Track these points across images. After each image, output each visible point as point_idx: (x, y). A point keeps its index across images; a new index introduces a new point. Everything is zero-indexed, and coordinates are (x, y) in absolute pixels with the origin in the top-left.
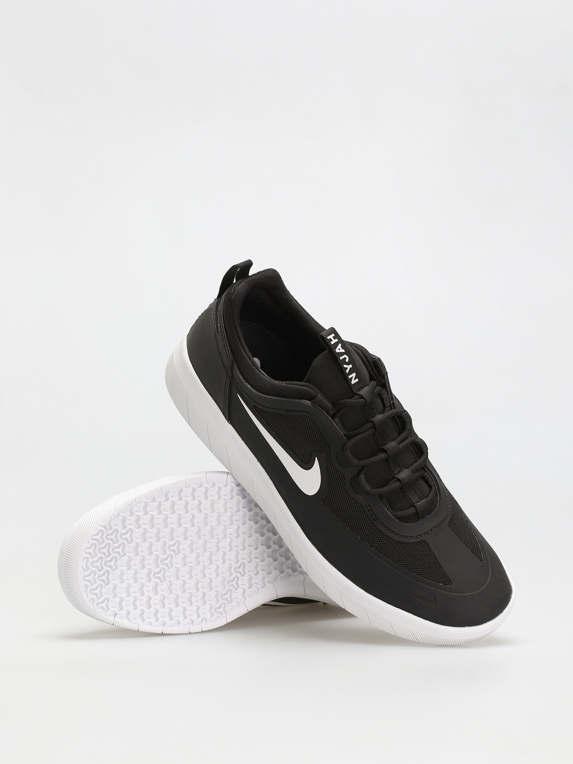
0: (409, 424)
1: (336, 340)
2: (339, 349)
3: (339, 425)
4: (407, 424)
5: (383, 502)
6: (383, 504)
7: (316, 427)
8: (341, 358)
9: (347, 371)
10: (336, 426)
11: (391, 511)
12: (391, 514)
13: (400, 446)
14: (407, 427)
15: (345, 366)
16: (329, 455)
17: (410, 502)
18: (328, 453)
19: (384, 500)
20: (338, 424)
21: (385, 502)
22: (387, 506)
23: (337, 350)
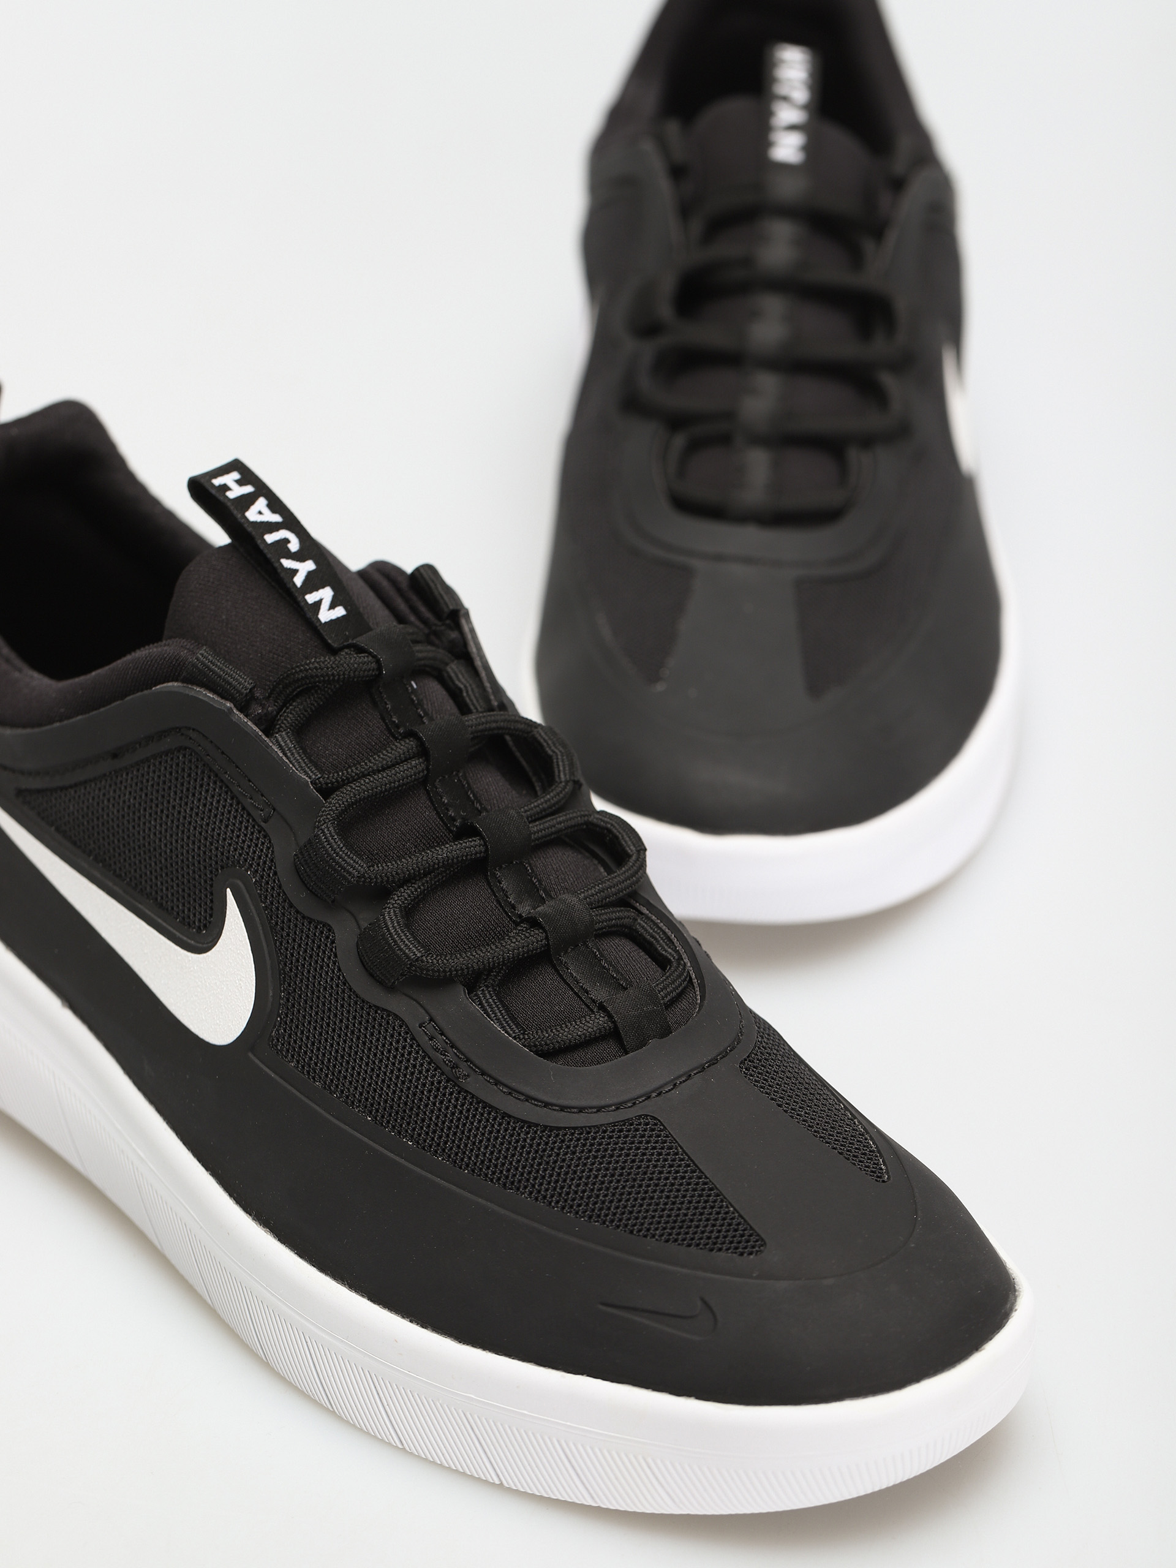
0: (564, 765)
1: (249, 489)
2: (260, 513)
3: (292, 754)
4: (558, 765)
5: (481, 1004)
6: (483, 1007)
7: (215, 783)
8: (270, 538)
9: (298, 580)
10: (281, 755)
11: (512, 1029)
12: (515, 1038)
13: (535, 827)
14: (559, 776)
15: (287, 563)
16: (270, 868)
17: (588, 1002)
18: (265, 863)
19: (485, 997)
20: (289, 749)
21: (487, 1001)
22: (494, 1013)
23: (252, 515)
